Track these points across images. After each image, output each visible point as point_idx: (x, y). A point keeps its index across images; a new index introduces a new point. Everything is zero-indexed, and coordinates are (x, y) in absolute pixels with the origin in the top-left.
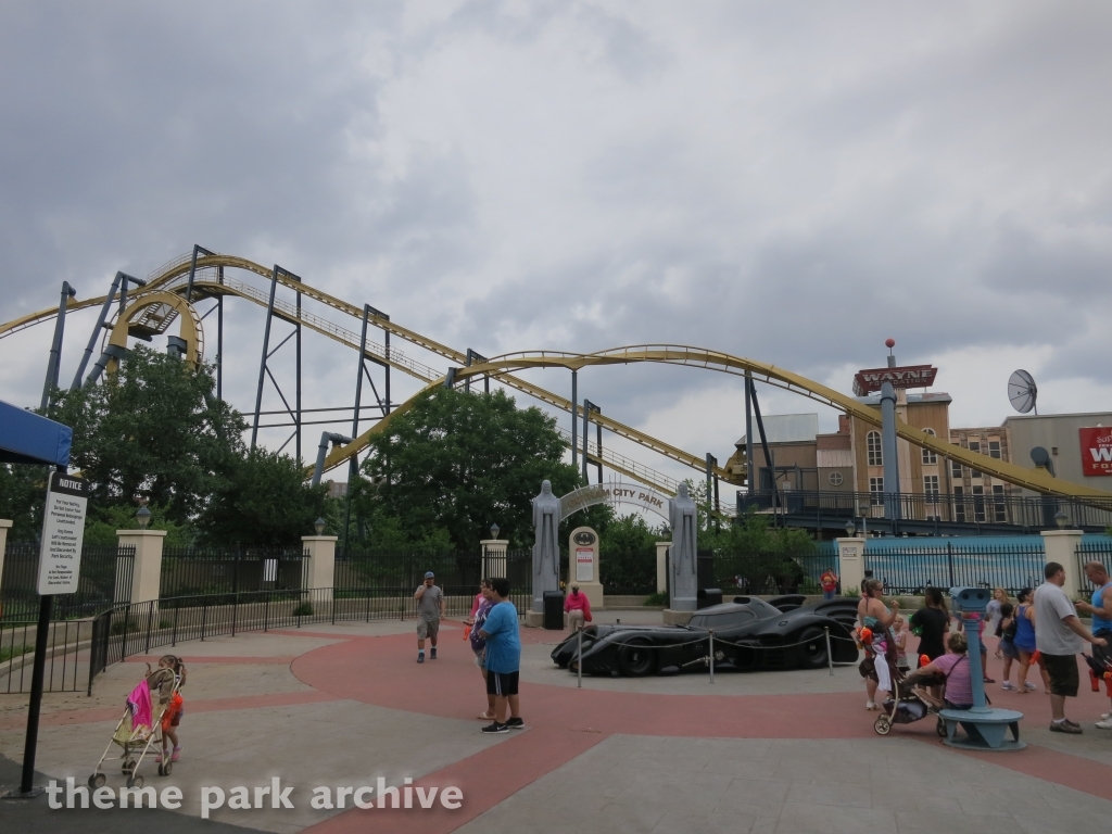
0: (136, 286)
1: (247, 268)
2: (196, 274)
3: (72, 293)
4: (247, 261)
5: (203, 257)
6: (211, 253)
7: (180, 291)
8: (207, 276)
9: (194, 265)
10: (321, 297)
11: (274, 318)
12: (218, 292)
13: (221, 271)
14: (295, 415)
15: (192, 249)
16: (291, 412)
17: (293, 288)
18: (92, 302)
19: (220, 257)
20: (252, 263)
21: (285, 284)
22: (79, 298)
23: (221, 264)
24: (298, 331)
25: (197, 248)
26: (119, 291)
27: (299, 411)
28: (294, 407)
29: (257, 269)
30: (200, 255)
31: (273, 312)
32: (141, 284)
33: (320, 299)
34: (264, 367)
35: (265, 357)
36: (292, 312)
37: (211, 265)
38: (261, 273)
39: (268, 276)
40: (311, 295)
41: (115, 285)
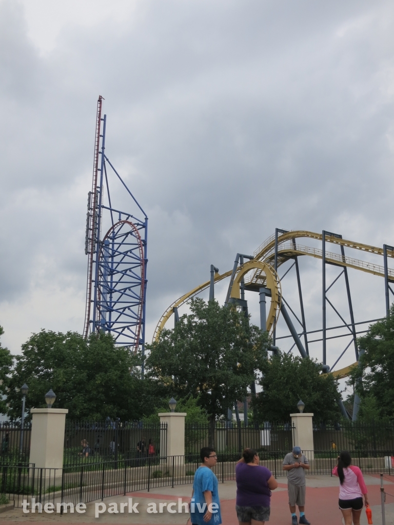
0: (248, 260)
1: (308, 236)
2: (279, 246)
3: (217, 271)
4: (307, 232)
5: (282, 235)
6: (286, 232)
7: (272, 258)
8: (286, 246)
9: (277, 241)
10: (355, 245)
11: (327, 265)
12: (293, 255)
13: (294, 242)
14: (351, 327)
15: (274, 231)
16: (348, 326)
17: (337, 243)
18: (227, 275)
19: (292, 233)
20: (310, 233)
21: (332, 241)
22: (221, 273)
23: (293, 236)
24: (345, 271)
25: (277, 230)
26: (239, 265)
27: (353, 324)
28: (349, 322)
29: (313, 235)
30: (280, 234)
31: (326, 261)
32: (251, 258)
33: (355, 247)
34: (325, 298)
35: (325, 292)
36: (339, 259)
37: (287, 239)
38: (316, 238)
39: (320, 239)
40: (348, 246)
41: (236, 262)
